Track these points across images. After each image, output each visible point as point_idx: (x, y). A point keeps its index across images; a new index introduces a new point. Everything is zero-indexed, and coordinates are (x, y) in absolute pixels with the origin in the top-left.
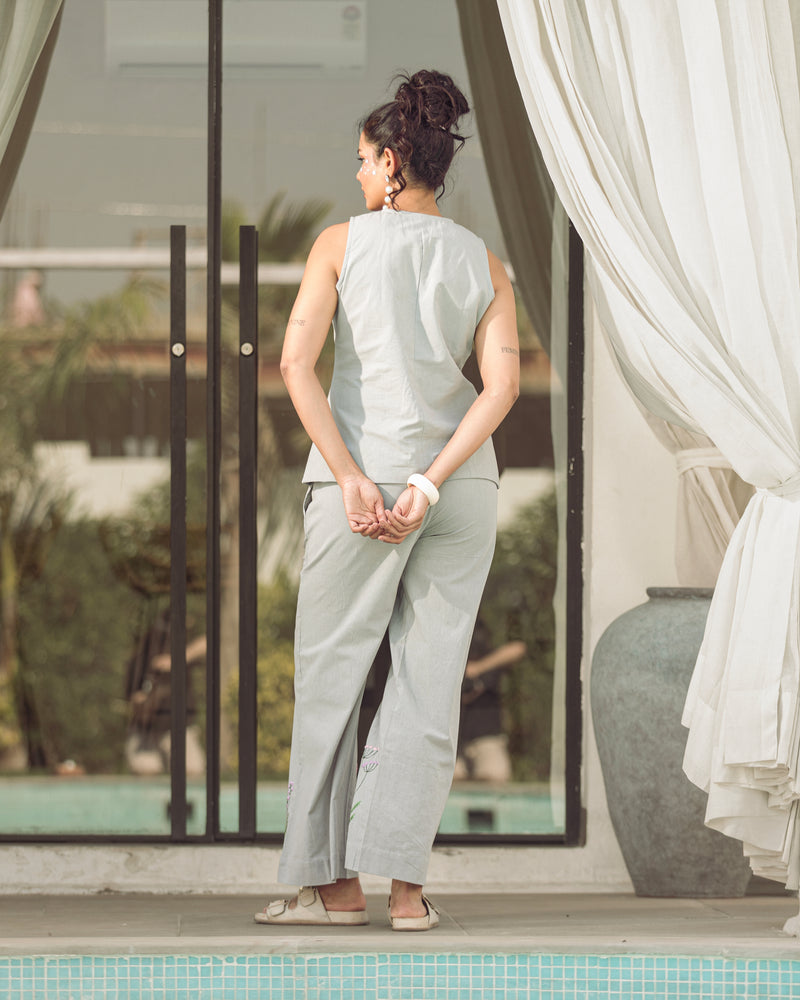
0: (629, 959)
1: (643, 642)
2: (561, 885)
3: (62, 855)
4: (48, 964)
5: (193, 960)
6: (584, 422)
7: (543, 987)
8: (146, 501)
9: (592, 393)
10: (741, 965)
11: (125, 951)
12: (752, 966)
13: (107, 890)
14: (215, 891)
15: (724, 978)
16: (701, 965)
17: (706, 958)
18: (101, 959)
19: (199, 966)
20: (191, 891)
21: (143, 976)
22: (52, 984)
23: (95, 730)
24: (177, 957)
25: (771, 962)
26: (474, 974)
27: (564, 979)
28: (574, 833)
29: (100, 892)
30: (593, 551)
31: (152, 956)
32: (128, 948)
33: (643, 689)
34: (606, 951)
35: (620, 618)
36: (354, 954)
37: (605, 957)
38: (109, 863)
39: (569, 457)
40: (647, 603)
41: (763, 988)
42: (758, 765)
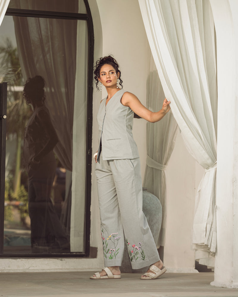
28: (88, 254)
39: (88, 149)
42: (201, 244)
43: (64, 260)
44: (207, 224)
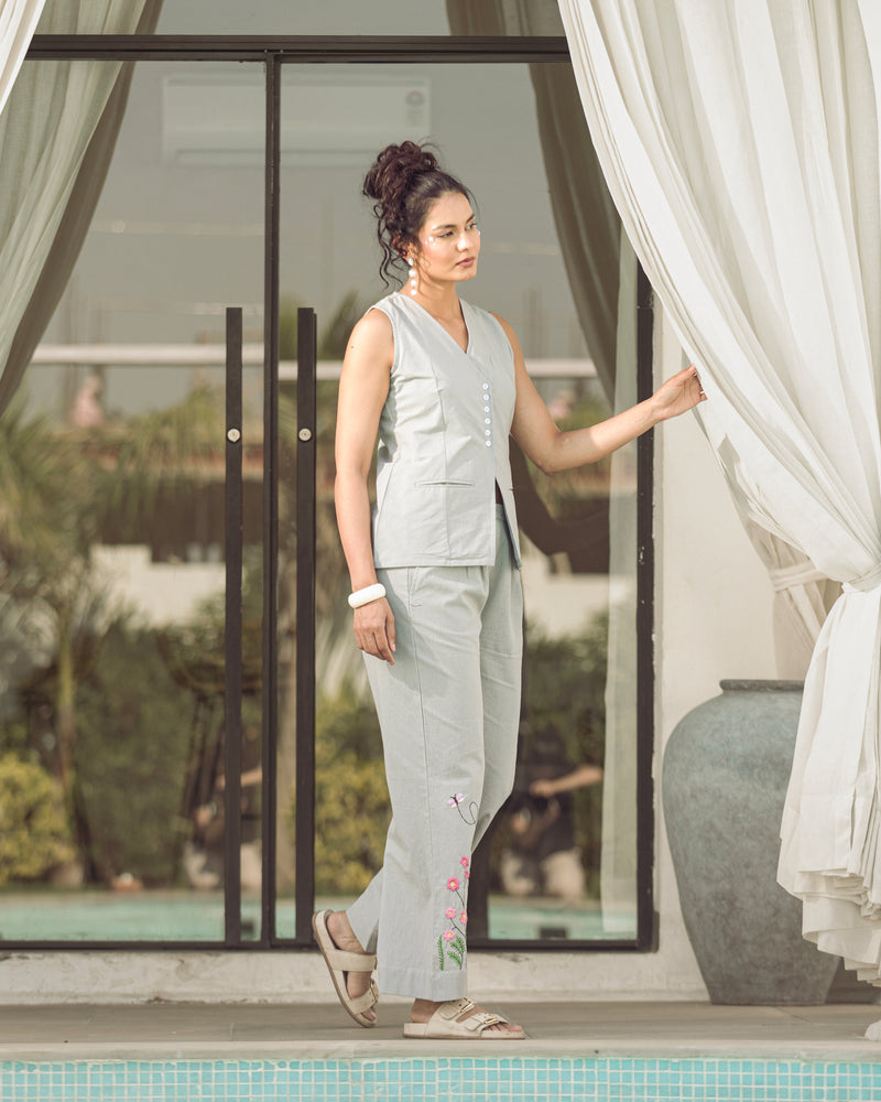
0: (702, 1062)
1: (717, 736)
2: (632, 992)
3: (111, 962)
4: (92, 1069)
5: (243, 1065)
6: (655, 509)
7: (612, 1093)
8: (209, 608)
9: (662, 479)
10: (820, 1069)
11: (172, 1055)
12: (831, 1069)
13: (157, 999)
14: (270, 1000)
15: (802, 1083)
16: (777, 1068)
17: (783, 1061)
18: (147, 1064)
19: (250, 1072)
20: (245, 1000)
21: (192, 1081)
22: (95, 1091)
23: (154, 846)
24: (226, 1062)
25: (851, 1065)
26: (539, 1079)
27: (633, 1084)
28: (646, 938)
29: (150, 1001)
30: (664, 643)
31: (200, 1061)
32: (175, 1052)
33: (717, 785)
34: (677, 1054)
35: (693, 711)
36: (413, 1058)
37: (676, 1060)
38: (159, 970)
39: (639, 546)
40: (721, 696)
41: (843, 1092)
42: (831, 874)
43: (527, 959)
44: (855, 796)
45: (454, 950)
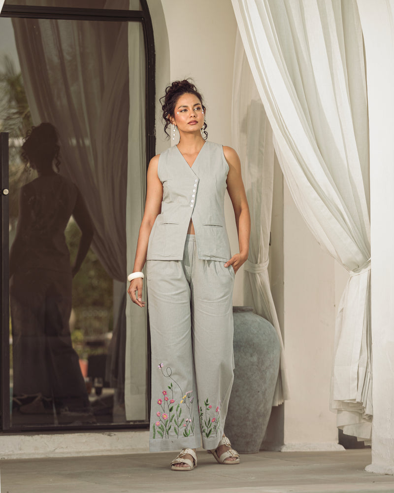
42: (348, 402)
43: (115, 435)
44: (359, 367)
45: (159, 430)
